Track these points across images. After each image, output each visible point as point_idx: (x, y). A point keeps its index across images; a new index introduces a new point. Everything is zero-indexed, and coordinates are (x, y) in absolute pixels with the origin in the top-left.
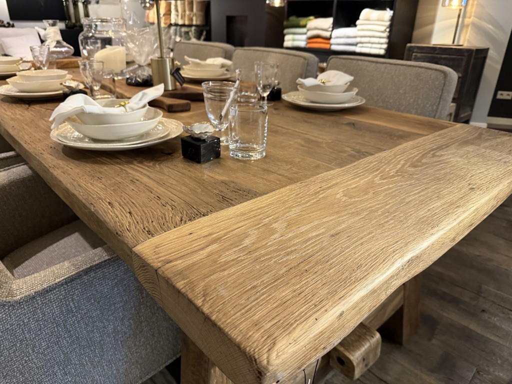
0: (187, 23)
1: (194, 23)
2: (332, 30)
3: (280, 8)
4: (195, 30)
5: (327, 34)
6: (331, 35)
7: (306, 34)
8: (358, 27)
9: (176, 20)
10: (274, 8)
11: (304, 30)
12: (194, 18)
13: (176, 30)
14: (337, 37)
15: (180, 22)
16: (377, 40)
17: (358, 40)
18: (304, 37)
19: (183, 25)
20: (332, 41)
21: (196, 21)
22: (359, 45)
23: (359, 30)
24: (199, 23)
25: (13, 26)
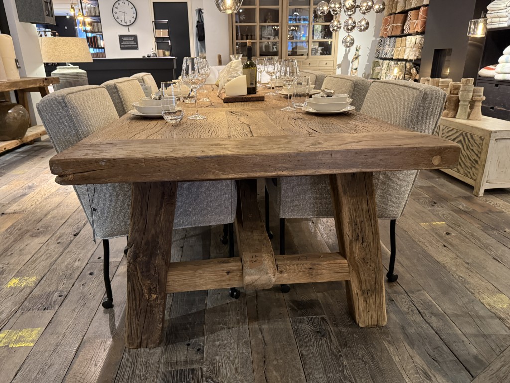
3: (482, 38)
10: (475, 39)
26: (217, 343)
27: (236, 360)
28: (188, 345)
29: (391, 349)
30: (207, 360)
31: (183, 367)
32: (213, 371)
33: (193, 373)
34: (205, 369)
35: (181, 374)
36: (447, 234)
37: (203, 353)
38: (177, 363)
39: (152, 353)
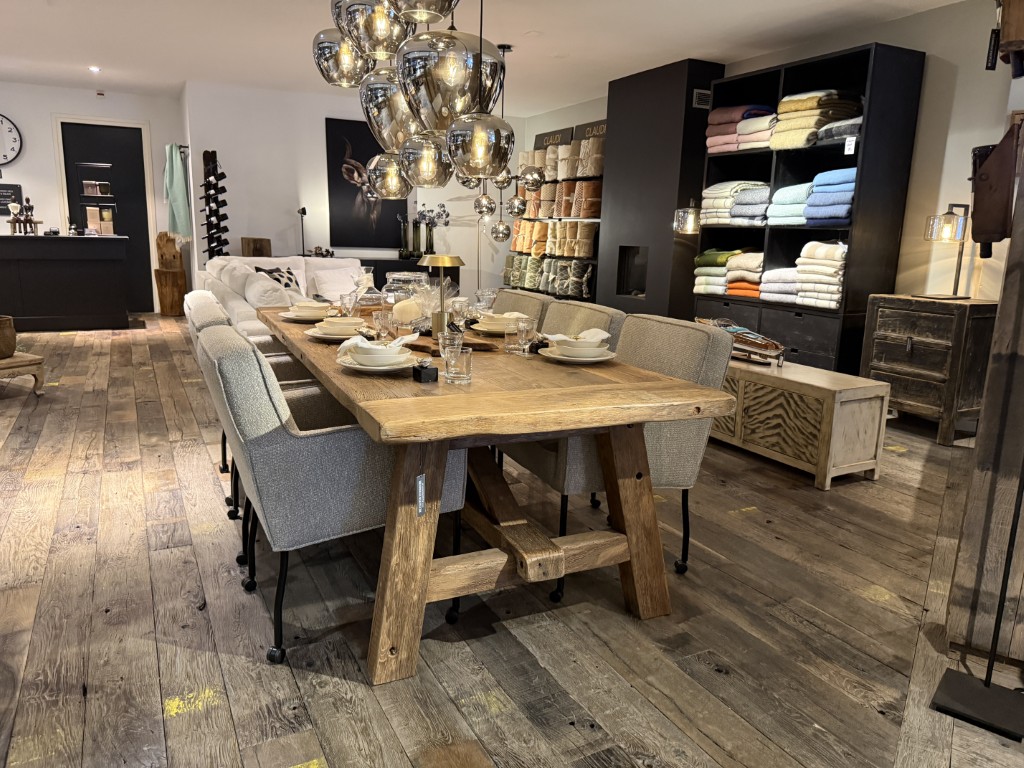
0: (566, 255)
1: (576, 255)
2: (763, 272)
3: (694, 236)
4: (576, 264)
5: (755, 277)
6: (761, 277)
7: (725, 275)
8: (799, 268)
9: (551, 249)
10: (684, 236)
11: (722, 270)
12: (577, 248)
13: (550, 263)
14: (769, 282)
15: (558, 253)
16: (824, 287)
17: (798, 286)
18: (722, 280)
19: (561, 258)
20: (762, 287)
21: (579, 251)
22: (800, 294)
23: (798, 271)
24: (582, 255)
25: (332, 255)
26: (608, 712)
27: (652, 726)
28: (572, 724)
29: (812, 670)
30: (615, 735)
31: (593, 752)
32: (635, 746)
33: (612, 754)
34: (622, 746)
35: (597, 759)
36: (769, 522)
37: (601, 728)
38: (579, 750)
39: (533, 747)
